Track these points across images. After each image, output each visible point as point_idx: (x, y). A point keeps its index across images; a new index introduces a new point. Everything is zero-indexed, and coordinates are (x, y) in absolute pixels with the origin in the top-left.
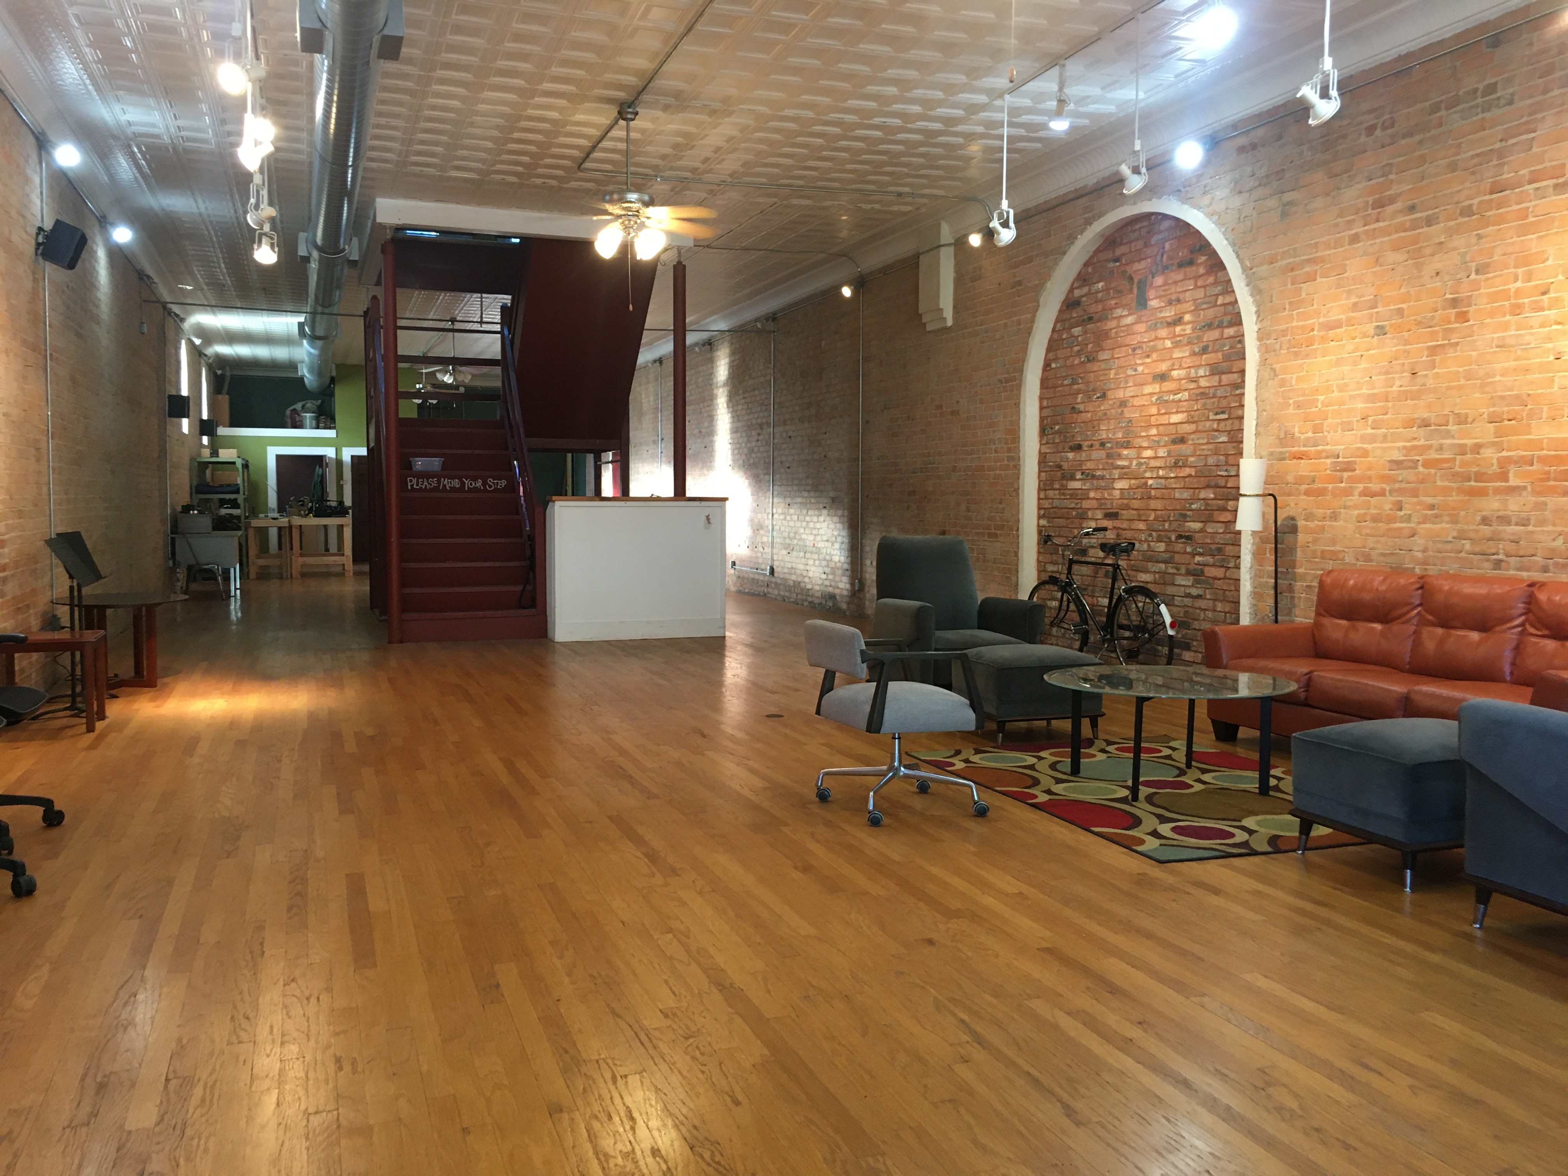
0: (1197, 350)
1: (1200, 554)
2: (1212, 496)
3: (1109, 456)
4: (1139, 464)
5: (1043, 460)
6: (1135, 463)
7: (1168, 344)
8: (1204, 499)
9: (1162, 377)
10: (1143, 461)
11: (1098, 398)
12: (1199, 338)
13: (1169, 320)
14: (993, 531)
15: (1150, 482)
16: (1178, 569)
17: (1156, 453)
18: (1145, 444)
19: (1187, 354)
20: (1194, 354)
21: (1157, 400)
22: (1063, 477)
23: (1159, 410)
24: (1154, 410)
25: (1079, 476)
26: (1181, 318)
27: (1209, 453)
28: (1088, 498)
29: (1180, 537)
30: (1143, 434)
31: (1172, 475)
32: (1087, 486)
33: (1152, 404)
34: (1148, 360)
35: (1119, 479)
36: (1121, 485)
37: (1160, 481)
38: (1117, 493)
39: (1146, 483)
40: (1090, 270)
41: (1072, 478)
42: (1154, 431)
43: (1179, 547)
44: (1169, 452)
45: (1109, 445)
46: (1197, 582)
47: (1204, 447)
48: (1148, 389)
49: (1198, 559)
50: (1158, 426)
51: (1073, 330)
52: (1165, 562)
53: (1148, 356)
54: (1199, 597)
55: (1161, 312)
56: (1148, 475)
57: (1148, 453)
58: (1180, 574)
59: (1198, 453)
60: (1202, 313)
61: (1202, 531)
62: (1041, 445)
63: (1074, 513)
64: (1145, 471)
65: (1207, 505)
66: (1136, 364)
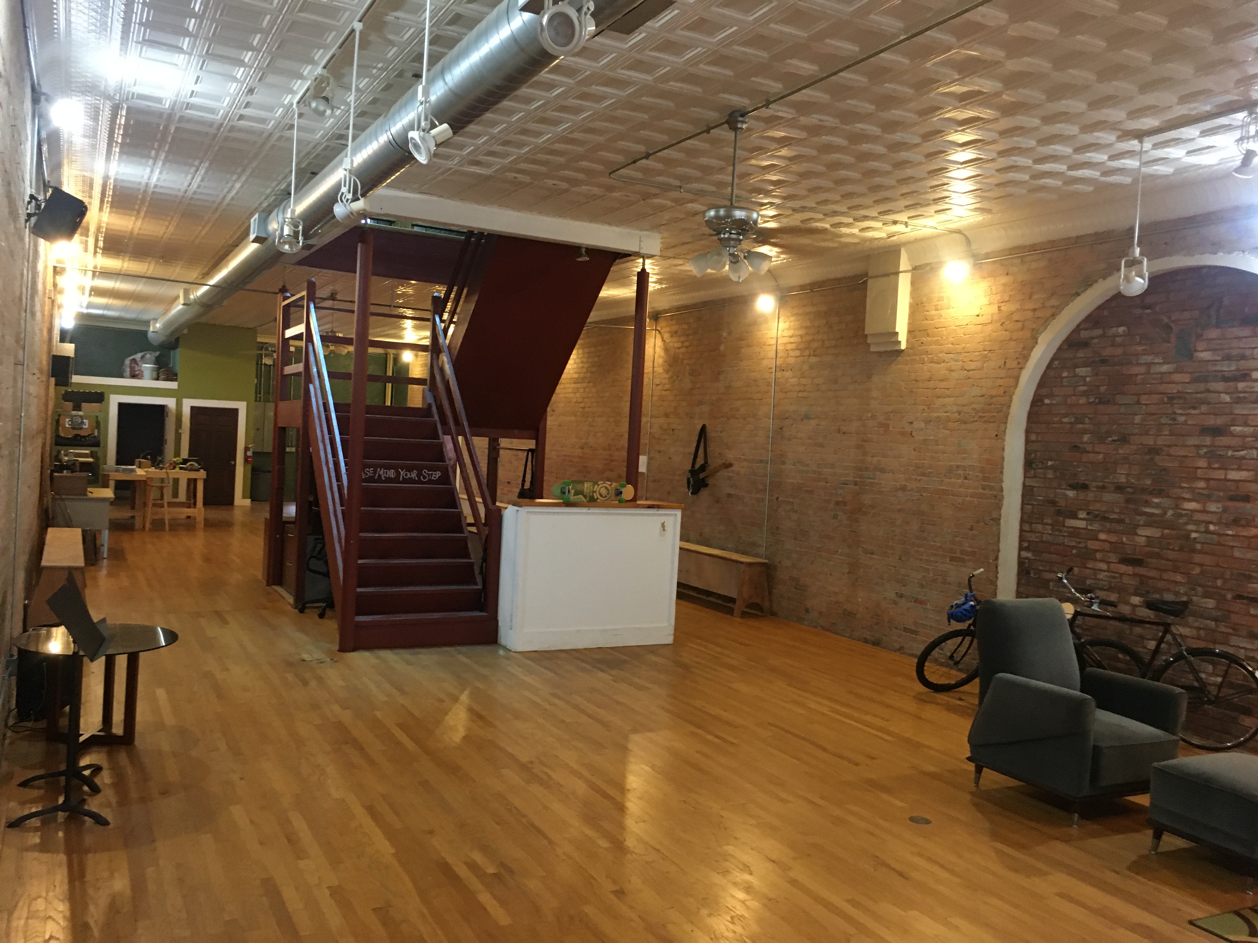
3: (1130, 501)
4: (1178, 515)
5: (1027, 493)
9: (1214, 431)
10: (1184, 512)
11: (1113, 441)
13: (1226, 374)
14: (958, 555)
15: (1194, 535)
16: (1236, 630)
17: (1204, 506)
18: (1187, 496)
21: (1206, 453)
22: (1059, 513)
23: (1210, 464)
24: (1202, 463)
25: (1082, 515)
28: (1097, 539)
29: (1239, 597)
30: (1185, 485)
31: (1229, 533)
32: (1095, 526)
33: (1199, 457)
34: (1194, 412)
35: (1143, 526)
36: (1147, 532)
37: (1210, 536)
38: (1142, 540)
39: (1188, 536)
40: (1106, 313)
41: (1074, 516)
42: (1201, 484)
43: (1238, 607)
44: (1225, 510)
45: (1130, 490)
48: (1193, 441)
50: (1208, 480)
51: (1077, 369)
52: (1216, 620)
53: (1195, 408)
55: (1215, 365)
56: (1190, 527)
57: (1192, 506)
58: (1238, 636)
62: (1025, 477)
63: (1074, 551)
64: (1187, 524)
66: (1175, 413)
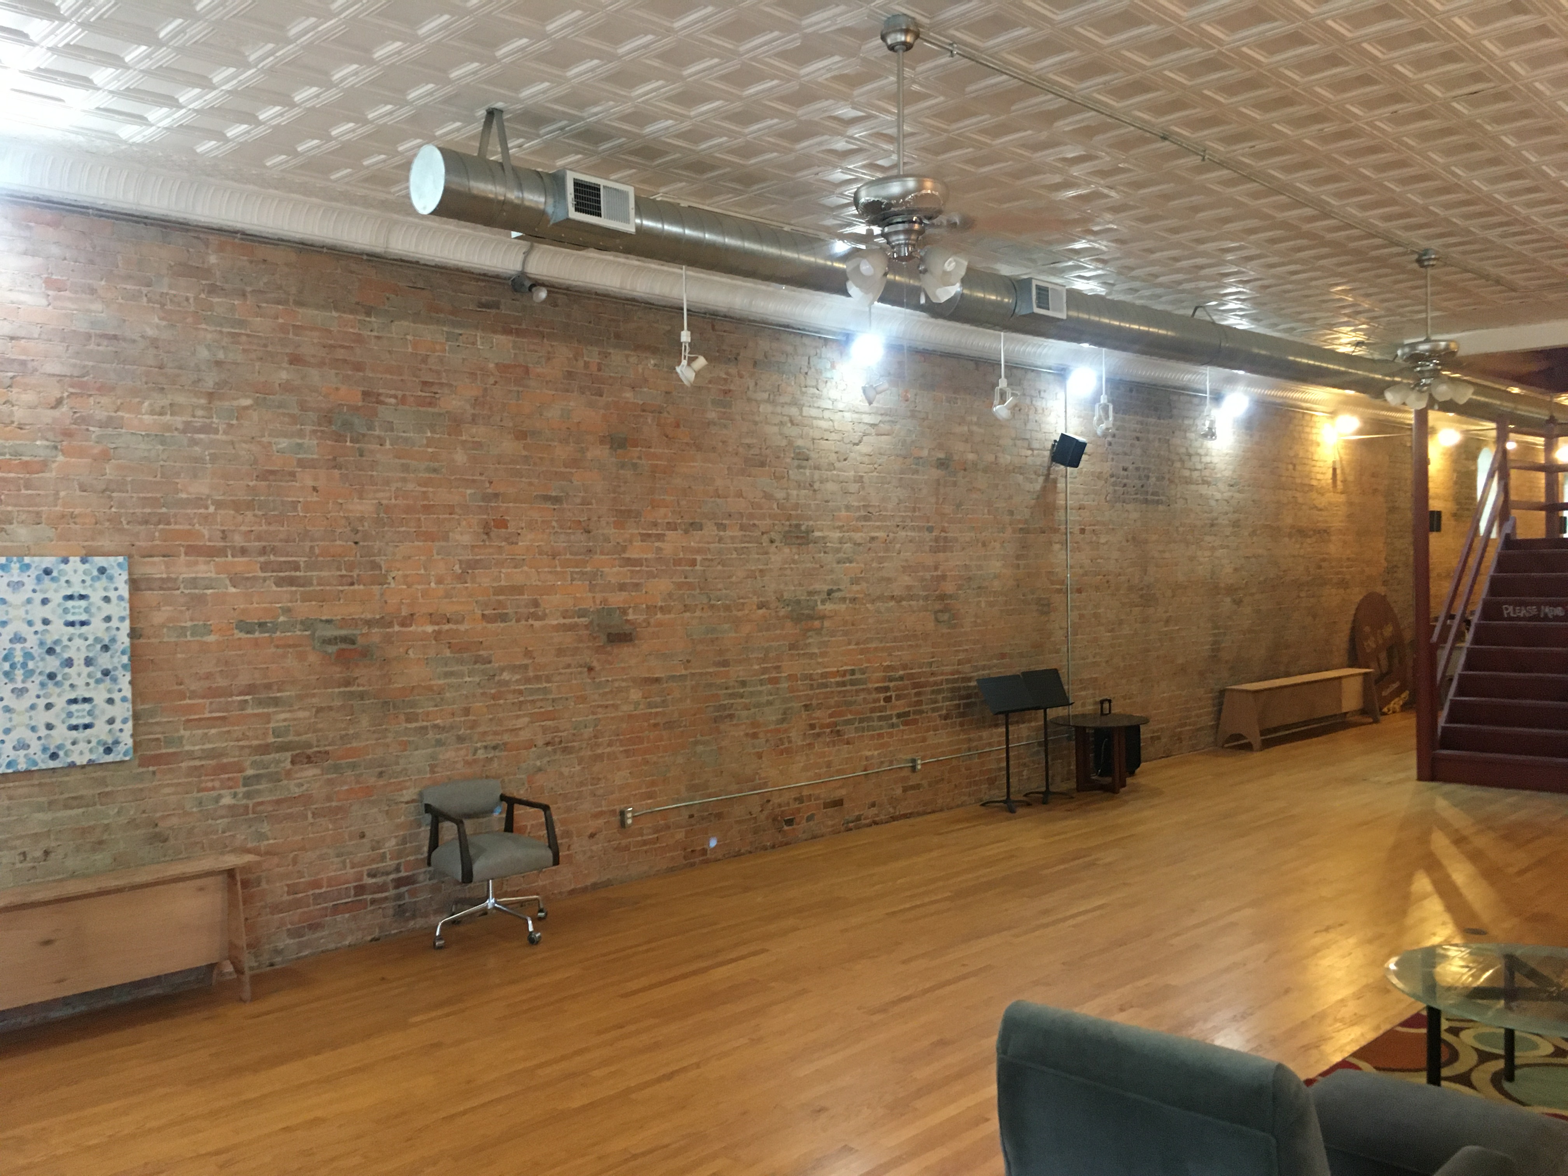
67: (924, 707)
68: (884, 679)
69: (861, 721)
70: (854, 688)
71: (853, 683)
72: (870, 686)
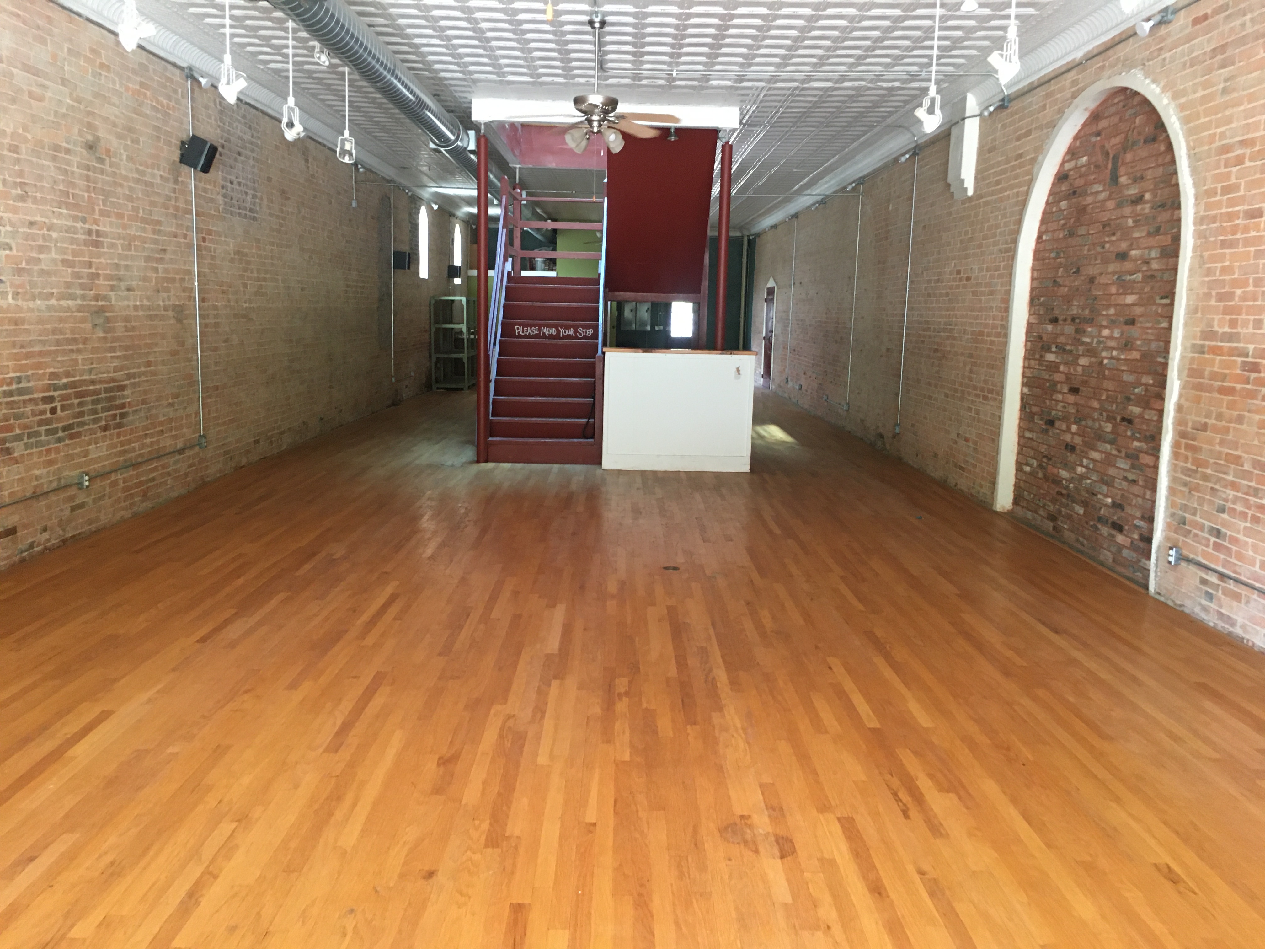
0: (1152, 230)
1: (1139, 440)
2: (1151, 382)
3: (1077, 331)
4: (1099, 342)
5: (1029, 329)
6: (1095, 340)
7: (1130, 222)
8: (1145, 385)
9: (1122, 256)
10: (1102, 339)
11: (1073, 273)
12: (1154, 218)
13: (1133, 198)
14: (986, 394)
15: (1105, 362)
16: (1119, 451)
17: (1112, 333)
18: (1105, 323)
19: (1144, 234)
20: (1149, 234)
21: (1117, 279)
22: (1043, 347)
23: (1118, 290)
24: (1114, 290)
25: (1054, 349)
26: (1143, 196)
27: (1153, 338)
28: (1059, 371)
29: (1123, 419)
30: (1104, 313)
31: (1122, 357)
32: (1059, 359)
33: (1113, 284)
34: (1114, 238)
35: (1082, 355)
36: (1083, 361)
37: (1113, 361)
38: (1079, 369)
39: (1102, 362)
40: (1078, 144)
41: (1049, 350)
42: (1112, 311)
43: (1121, 429)
44: (1122, 335)
45: (1077, 321)
46: (1133, 467)
47: (1150, 331)
48: (1111, 268)
49: (1136, 444)
50: (1116, 306)
51: (1061, 203)
52: (1111, 443)
54: (1134, 482)
55: (1127, 189)
56: (1104, 354)
57: (1106, 332)
58: (1121, 457)
59: (1144, 337)
60: (1159, 192)
61: (1141, 416)
62: (1029, 315)
63: (1048, 384)
64: (1102, 350)
65: (1146, 390)
66: (1105, 241)
67: (86, 418)
68: (49, 388)
69: (30, 436)
70: (21, 398)
71: (21, 392)
72: (35, 396)
